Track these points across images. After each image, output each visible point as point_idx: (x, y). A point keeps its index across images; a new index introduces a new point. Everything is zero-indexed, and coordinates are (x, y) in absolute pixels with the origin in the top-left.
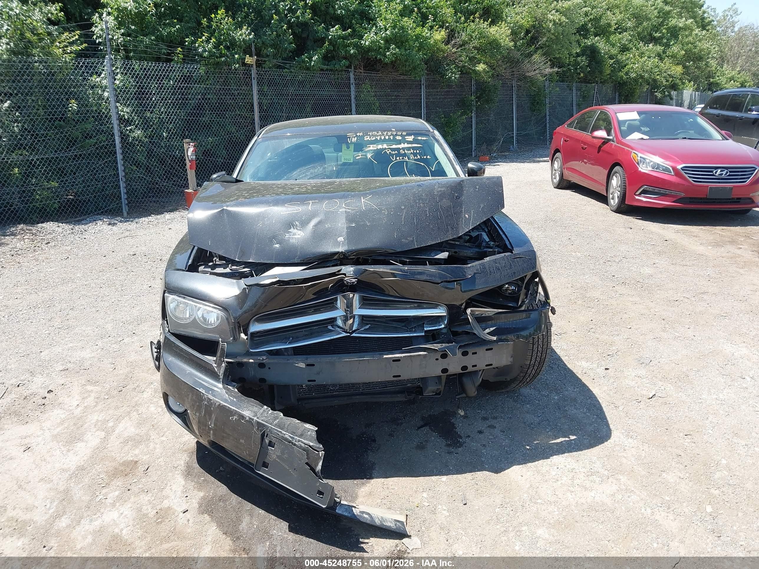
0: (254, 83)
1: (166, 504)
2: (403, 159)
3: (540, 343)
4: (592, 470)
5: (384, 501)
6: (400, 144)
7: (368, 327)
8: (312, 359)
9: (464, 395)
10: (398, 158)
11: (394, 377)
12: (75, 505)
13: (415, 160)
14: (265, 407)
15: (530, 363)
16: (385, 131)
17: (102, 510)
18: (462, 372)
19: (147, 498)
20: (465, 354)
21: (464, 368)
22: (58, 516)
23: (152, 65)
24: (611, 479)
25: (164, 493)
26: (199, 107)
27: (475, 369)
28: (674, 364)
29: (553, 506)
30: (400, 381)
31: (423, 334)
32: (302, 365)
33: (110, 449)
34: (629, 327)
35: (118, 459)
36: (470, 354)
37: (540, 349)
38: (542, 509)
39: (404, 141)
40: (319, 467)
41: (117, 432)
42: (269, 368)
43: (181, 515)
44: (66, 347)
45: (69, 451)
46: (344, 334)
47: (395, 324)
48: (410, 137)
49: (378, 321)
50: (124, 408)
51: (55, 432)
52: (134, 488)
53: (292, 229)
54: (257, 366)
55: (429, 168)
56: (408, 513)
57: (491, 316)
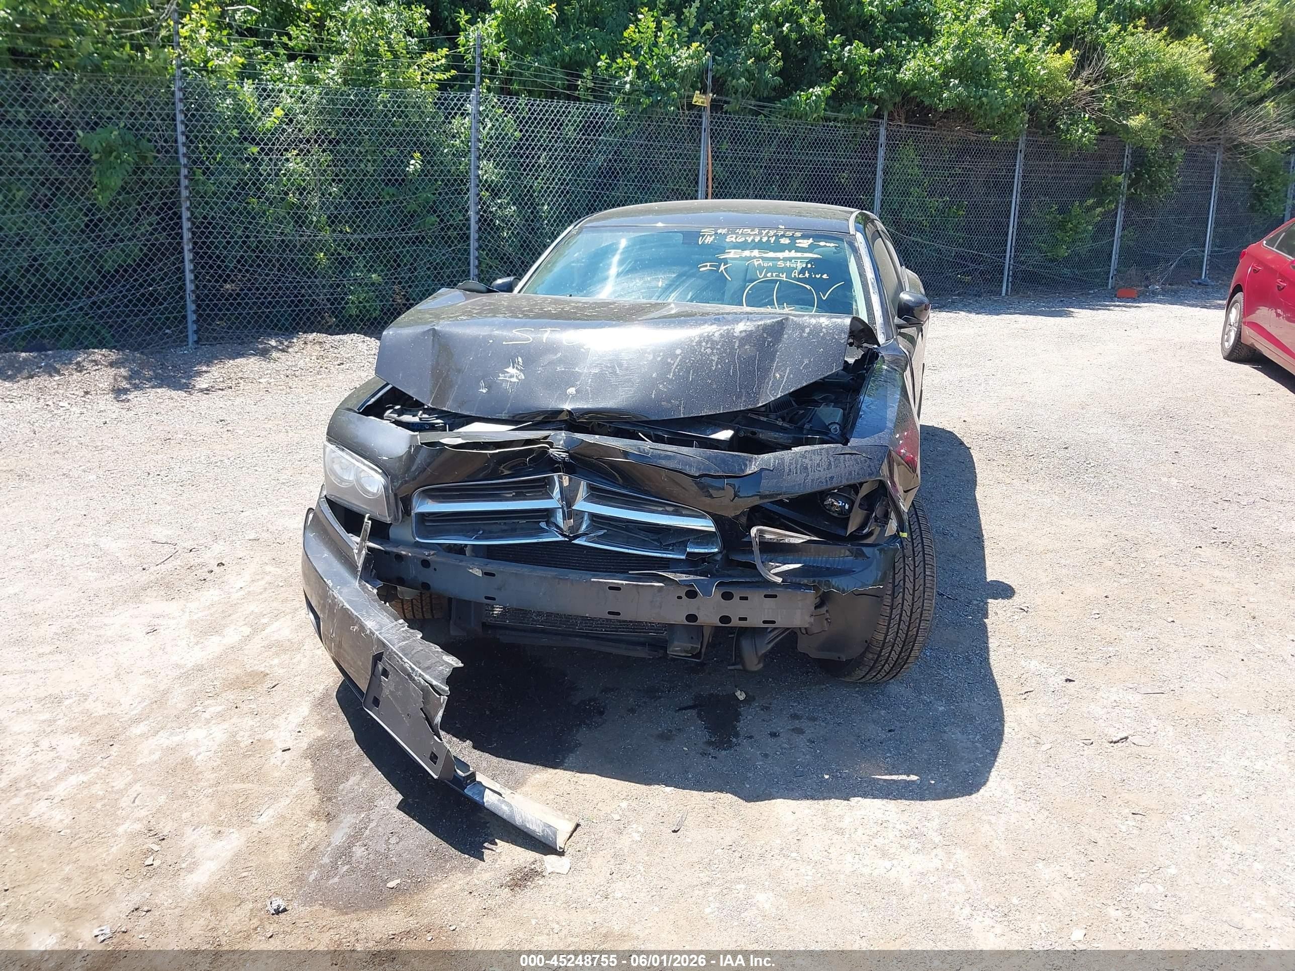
0: (705, 138)
1: (270, 734)
2: (776, 276)
3: (907, 607)
4: (916, 831)
5: (559, 800)
6: (784, 251)
7: (602, 532)
8: (493, 567)
9: (739, 667)
10: (769, 275)
11: (610, 613)
12: (165, 712)
13: (799, 280)
14: (401, 621)
15: (885, 638)
16: (764, 228)
17: (190, 725)
18: (720, 625)
19: (251, 723)
20: (727, 596)
21: (725, 619)
22: (137, 721)
23: (540, 103)
24: (939, 851)
25: (275, 721)
26: (608, 173)
27: (743, 624)
28: (1209, 696)
29: (809, 868)
30: (619, 621)
31: (683, 557)
32: (478, 572)
33: (246, 652)
34: (1170, 619)
35: (248, 666)
36: (736, 598)
37: (905, 618)
38: (790, 867)
39: (792, 247)
40: (438, 719)
41: (266, 631)
42: (435, 569)
43: (280, 753)
44: (275, 510)
45: (197, 643)
46: (561, 538)
47: (642, 536)
48: (805, 241)
49: (616, 527)
50: (294, 603)
51: (195, 617)
52: (245, 707)
53: (511, 368)
54: (419, 563)
55: (818, 294)
56: (582, 823)
57: (794, 544)
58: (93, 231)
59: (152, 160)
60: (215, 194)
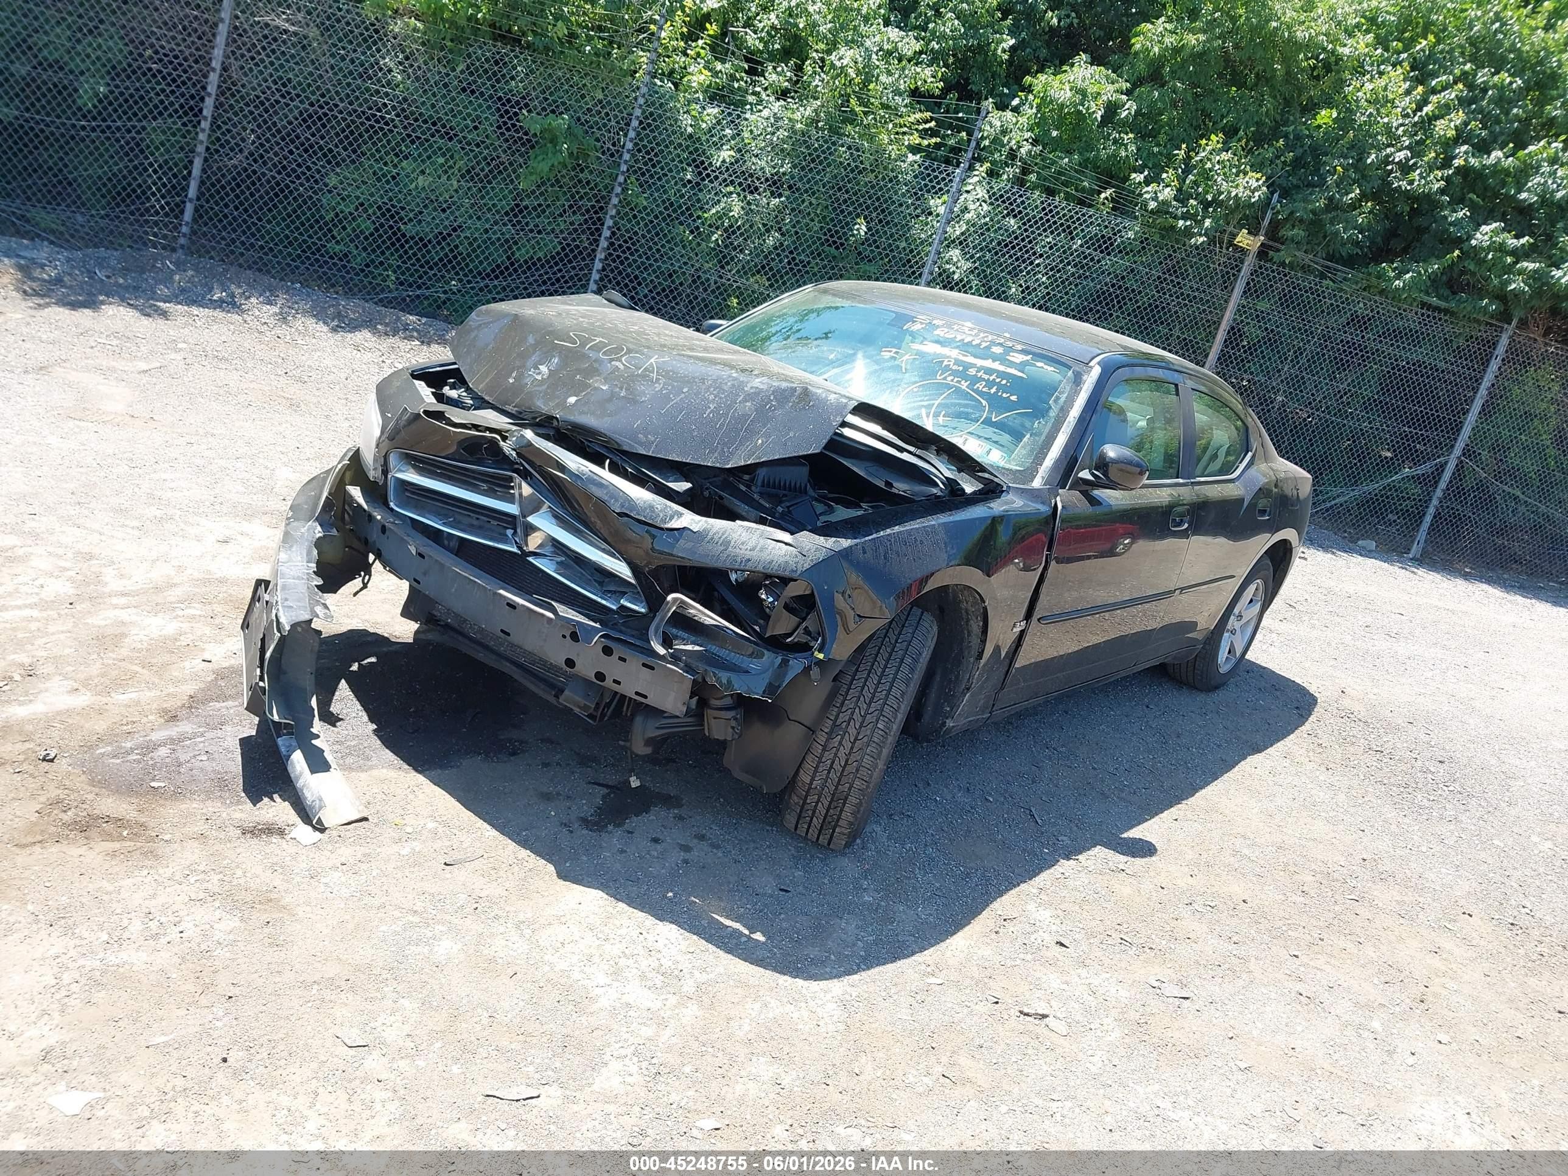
0: (1239, 286)
1: (210, 646)
2: (958, 382)
6: (987, 360)
7: (560, 559)
8: (427, 549)
10: (949, 378)
11: (502, 631)
13: (980, 392)
16: (986, 332)
18: (595, 681)
19: (207, 632)
20: (607, 652)
21: (600, 676)
25: (226, 639)
27: (616, 688)
32: (414, 550)
36: (615, 656)
39: (998, 357)
42: (388, 537)
46: (518, 551)
48: (1021, 356)
52: (218, 620)
53: (544, 366)
54: (378, 526)
55: (990, 413)
57: (702, 624)
58: (515, 216)
59: (594, 160)
60: (645, 208)
